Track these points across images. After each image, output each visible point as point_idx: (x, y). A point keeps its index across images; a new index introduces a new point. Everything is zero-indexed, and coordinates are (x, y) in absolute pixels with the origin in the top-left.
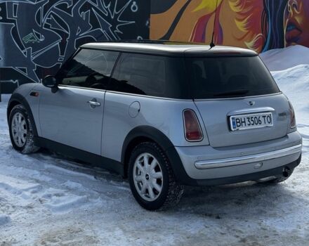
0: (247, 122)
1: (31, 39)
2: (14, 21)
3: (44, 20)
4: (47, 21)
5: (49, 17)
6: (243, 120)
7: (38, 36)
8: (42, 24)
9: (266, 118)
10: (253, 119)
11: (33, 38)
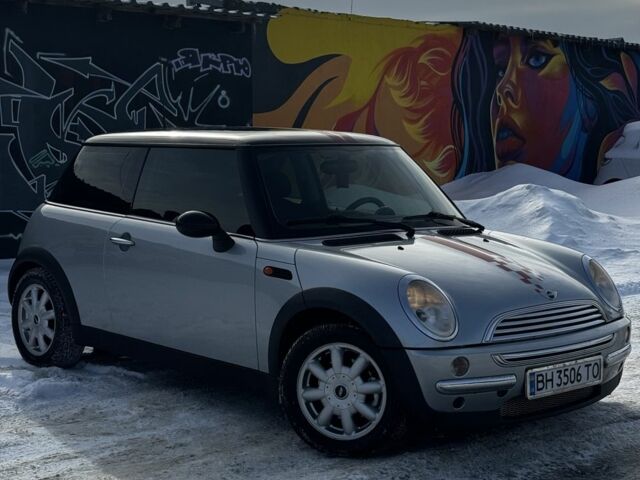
1: (43, 160)
2: (13, 130)
3: (66, 127)
4: (72, 128)
5: (75, 120)
7: (57, 155)
8: (63, 133)
11: (47, 159)
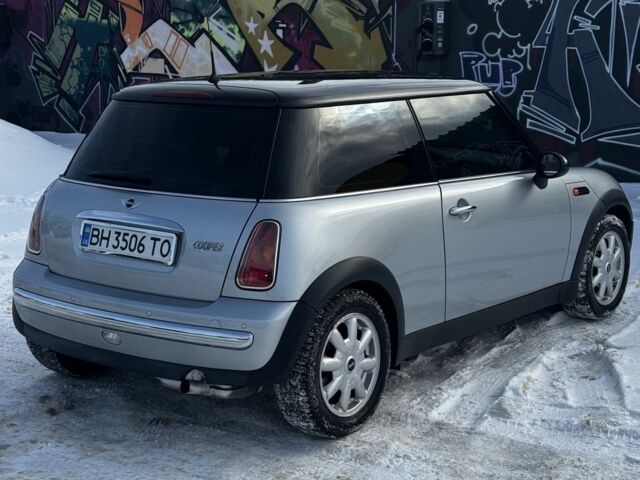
0: (113, 241)
6: (106, 235)
9: (158, 244)
10: (128, 238)
